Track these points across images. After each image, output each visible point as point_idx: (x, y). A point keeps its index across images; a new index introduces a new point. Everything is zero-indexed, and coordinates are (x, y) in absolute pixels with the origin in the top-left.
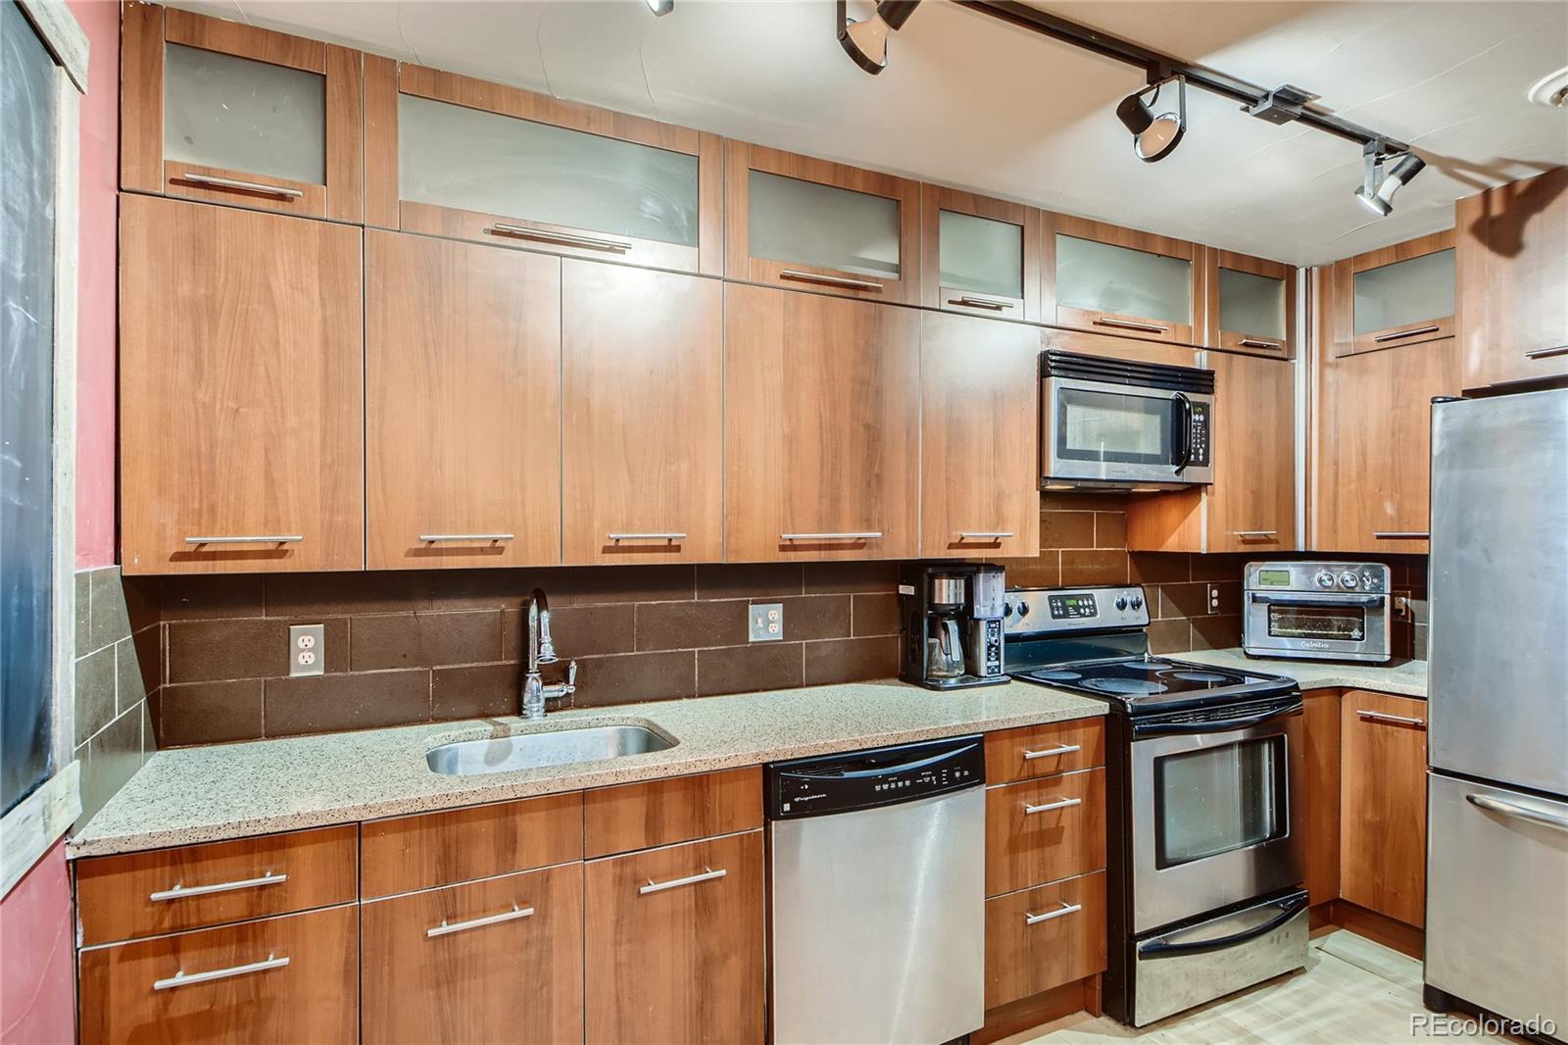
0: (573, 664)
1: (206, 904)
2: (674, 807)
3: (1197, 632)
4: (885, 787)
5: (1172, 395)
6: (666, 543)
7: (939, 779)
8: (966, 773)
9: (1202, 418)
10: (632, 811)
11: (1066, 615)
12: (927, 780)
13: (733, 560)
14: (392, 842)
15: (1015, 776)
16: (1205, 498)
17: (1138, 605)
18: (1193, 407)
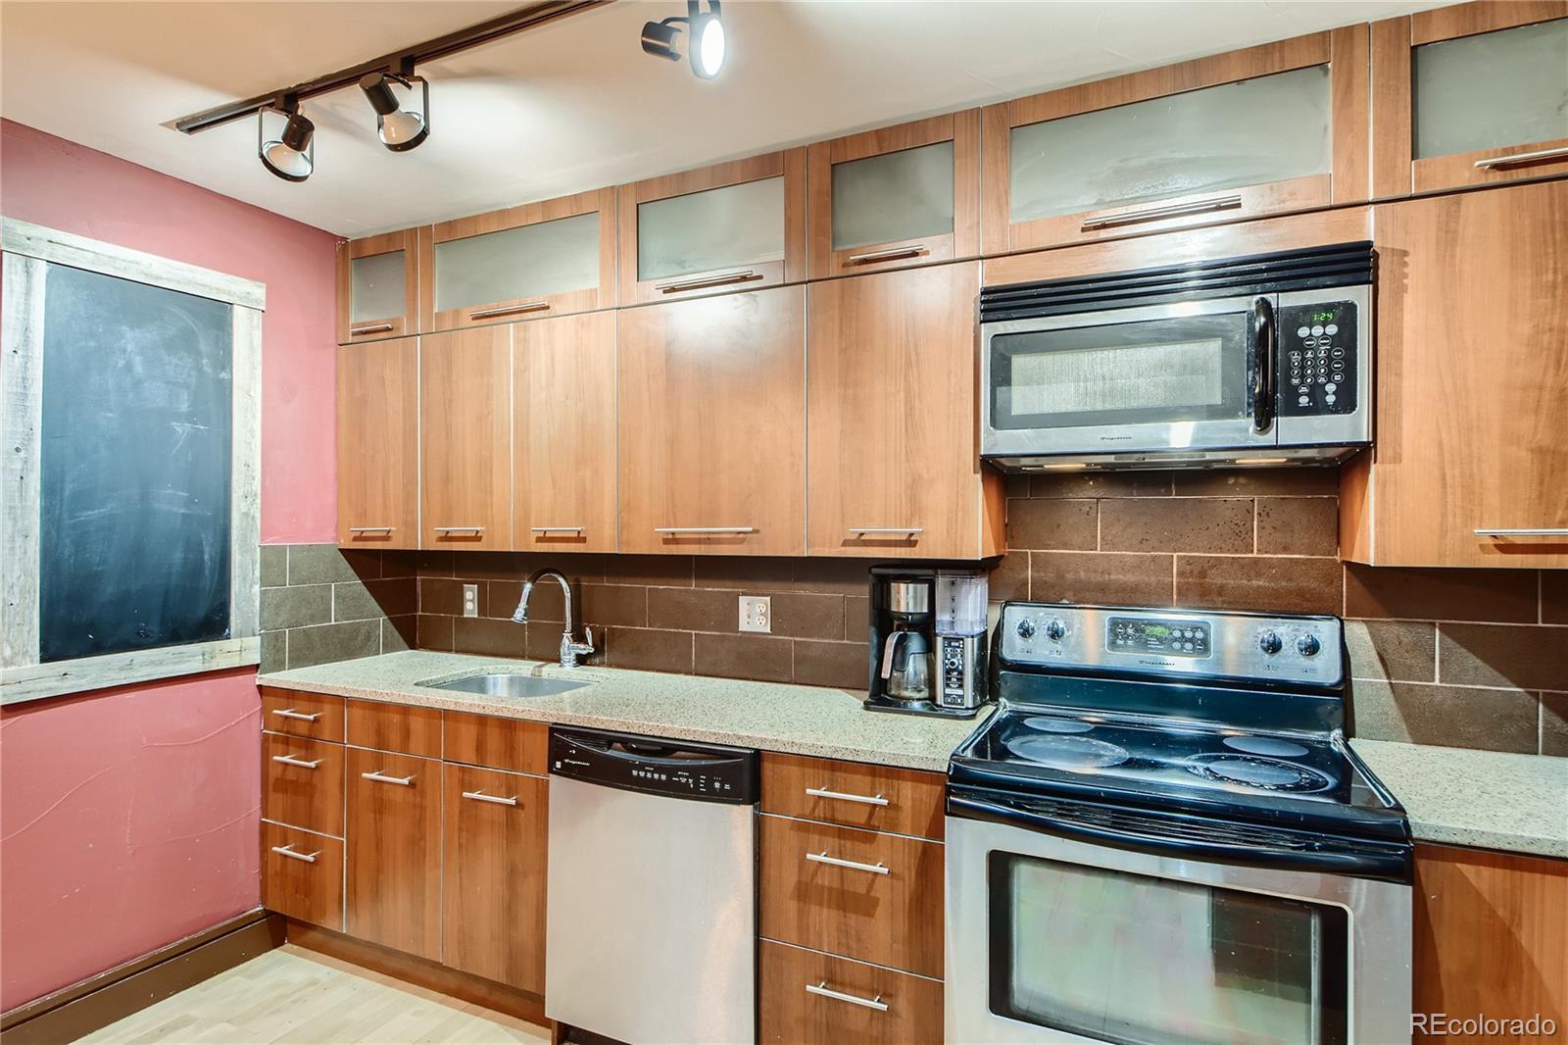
0: (588, 629)
1: (297, 723)
2: (494, 739)
4: (642, 774)
7: (696, 783)
8: (727, 787)
9: (1333, 330)
10: (468, 734)
11: (1142, 647)
12: (683, 780)
13: (624, 551)
15: (807, 812)
16: (1373, 467)
17: (1312, 649)
18: (1306, 314)
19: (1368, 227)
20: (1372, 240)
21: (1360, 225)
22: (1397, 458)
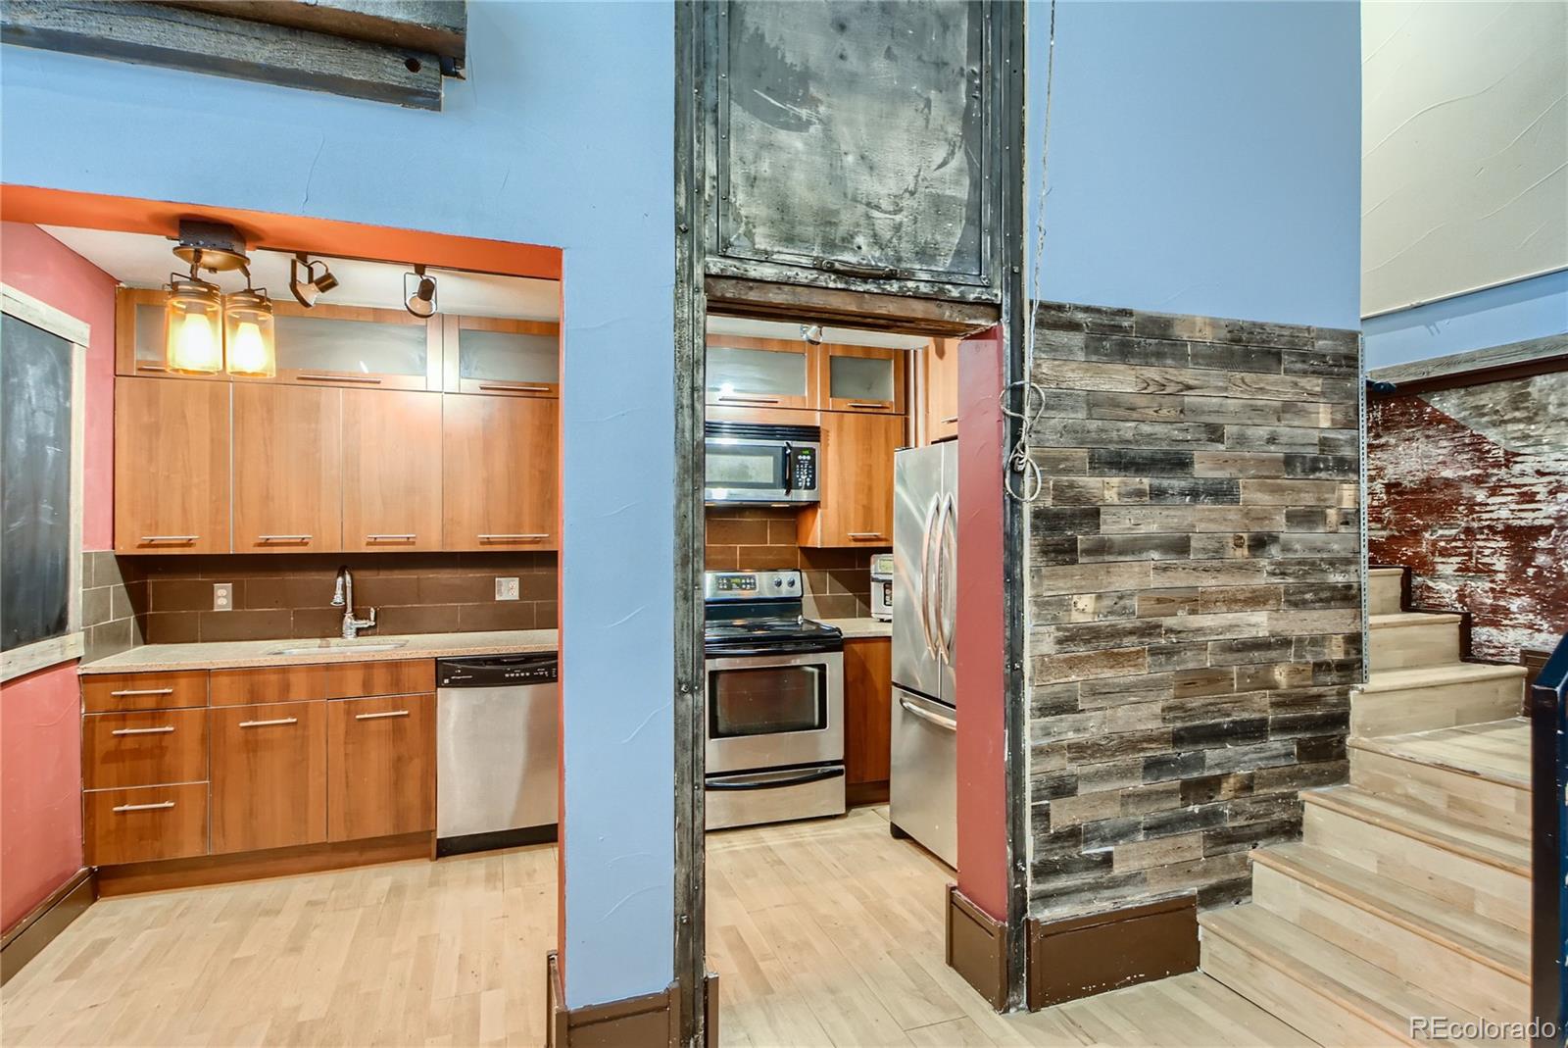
0: (372, 609)
1: (139, 699)
2: (380, 675)
3: (862, 604)
4: (512, 675)
5: (784, 444)
6: (406, 540)
7: (550, 674)
9: (809, 458)
11: (730, 588)
12: (541, 673)
13: (448, 549)
14: (224, 680)
16: (819, 511)
17: (792, 584)
18: (800, 451)
19: (816, 420)
20: (818, 425)
21: (814, 418)
22: (826, 508)
